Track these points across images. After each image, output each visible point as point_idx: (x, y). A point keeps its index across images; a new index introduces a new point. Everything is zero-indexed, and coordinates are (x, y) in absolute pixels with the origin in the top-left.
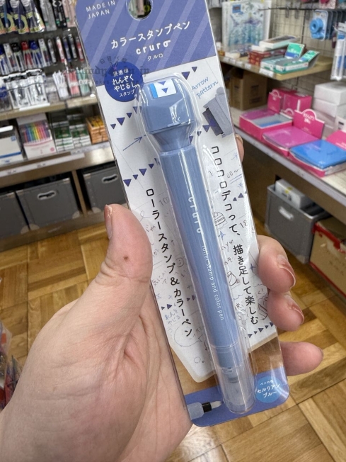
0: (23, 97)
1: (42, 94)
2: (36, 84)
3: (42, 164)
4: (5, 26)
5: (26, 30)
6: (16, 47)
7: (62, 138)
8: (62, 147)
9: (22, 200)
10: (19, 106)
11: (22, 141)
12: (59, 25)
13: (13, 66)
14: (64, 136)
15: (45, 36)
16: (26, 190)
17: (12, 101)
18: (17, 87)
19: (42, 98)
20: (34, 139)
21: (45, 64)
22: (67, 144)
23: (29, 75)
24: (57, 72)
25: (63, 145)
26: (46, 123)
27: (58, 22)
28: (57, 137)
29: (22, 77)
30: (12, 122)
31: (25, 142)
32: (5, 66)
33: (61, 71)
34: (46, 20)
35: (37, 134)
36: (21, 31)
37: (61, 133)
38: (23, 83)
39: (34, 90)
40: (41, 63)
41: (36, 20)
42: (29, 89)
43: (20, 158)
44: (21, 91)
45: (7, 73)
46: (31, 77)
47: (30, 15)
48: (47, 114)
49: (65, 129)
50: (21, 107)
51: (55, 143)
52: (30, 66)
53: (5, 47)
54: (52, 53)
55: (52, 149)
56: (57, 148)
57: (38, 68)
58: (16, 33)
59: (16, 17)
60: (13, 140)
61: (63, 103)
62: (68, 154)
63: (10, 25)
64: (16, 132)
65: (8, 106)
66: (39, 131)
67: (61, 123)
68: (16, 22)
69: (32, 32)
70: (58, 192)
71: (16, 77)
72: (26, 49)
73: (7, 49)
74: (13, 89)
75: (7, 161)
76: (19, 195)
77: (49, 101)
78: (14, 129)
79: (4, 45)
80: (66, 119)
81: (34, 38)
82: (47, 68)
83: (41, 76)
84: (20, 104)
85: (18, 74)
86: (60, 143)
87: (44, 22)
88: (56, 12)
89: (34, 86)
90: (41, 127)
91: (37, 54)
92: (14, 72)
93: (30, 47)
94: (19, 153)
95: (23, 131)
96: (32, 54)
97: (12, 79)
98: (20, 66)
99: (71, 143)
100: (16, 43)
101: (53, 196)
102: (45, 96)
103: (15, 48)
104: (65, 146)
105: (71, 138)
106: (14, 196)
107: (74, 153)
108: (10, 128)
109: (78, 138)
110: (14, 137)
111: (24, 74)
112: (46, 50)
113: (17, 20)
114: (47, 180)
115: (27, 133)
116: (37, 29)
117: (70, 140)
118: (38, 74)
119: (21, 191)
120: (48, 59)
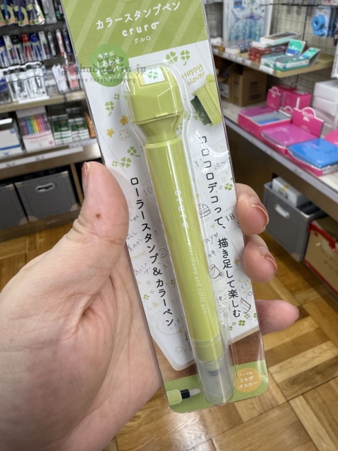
0: (22, 90)
1: (41, 87)
2: (35, 77)
3: (41, 157)
4: (5, 18)
5: (25, 22)
6: (16, 39)
7: (61, 131)
8: (60, 140)
9: (21, 192)
10: (18, 98)
11: (21, 133)
12: (59, 18)
13: (13, 58)
14: (63, 129)
15: (46, 28)
16: (24, 182)
17: (12, 93)
18: (16, 79)
19: (41, 90)
20: (33, 132)
21: (45, 57)
22: (66, 137)
23: (29, 67)
24: (57, 65)
25: (62, 138)
26: (45, 116)
27: (58, 15)
28: (56, 130)
29: (22, 70)
30: (12, 114)
31: (24, 134)
32: (5, 58)
33: (61, 64)
34: (46, 12)
35: (36, 127)
36: (21, 23)
37: (60, 126)
38: (22, 76)
39: (34, 83)
40: (41, 56)
41: (36, 12)
42: (28, 81)
43: (19, 151)
44: (20, 83)
45: (7, 66)
46: (31, 70)
47: (30, 7)
48: (47, 107)
49: (64, 122)
50: (20, 100)
51: (53, 136)
52: (30, 59)
53: (5, 39)
54: (52, 45)
55: (51, 142)
56: (56, 141)
57: (37, 61)
58: (16, 25)
59: (16, 9)
60: (12, 133)
61: (62, 97)
62: (67, 147)
63: (10, 17)
64: (15, 125)
65: (7, 99)
66: (38, 124)
67: (60, 116)
68: (16, 14)
69: (32, 24)
70: (56, 184)
71: (16, 69)
72: (26, 41)
73: (7, 41)
74: (13, 82)
75: (7, 154)
76: (18, 187)
77: (48, 94)
78: (13, 122)
79: (4, 37)
80: (65, 113)
81: (34, 30)
82: (47, 61)
83: (40, 69)
84: (20, 97)
85: (18, 67)
86: (59, 136)
87: (44, 15)
88: (56, 5)
89: (33, 79)
90: (41, 120)
91: (37, 46)
92: (14, 65)
93: (30, 39)
94: (18, 146)
95: (22, 124)
96: (32, 46)
97: (12, 72)
98: (20, 58)
99: (69, 137)
100: (17, 36)
101: (51, 188)
102: (44, 89)
103: (15, 41)
104: (64, 140)
105: (70, 131)
106: (13, 188)
107: (73, 147)
108: (9, 121)
109: (77, 132)
110: (13, 130)
111: (24, 67)
112: (46, 42)
113: (17, 12)
114: (46, 173)
115: (26, 126)
116: (37, 21)
117: (69, 133)
118: (38, 66)
119: (20, 183)
120: (48, 52)
